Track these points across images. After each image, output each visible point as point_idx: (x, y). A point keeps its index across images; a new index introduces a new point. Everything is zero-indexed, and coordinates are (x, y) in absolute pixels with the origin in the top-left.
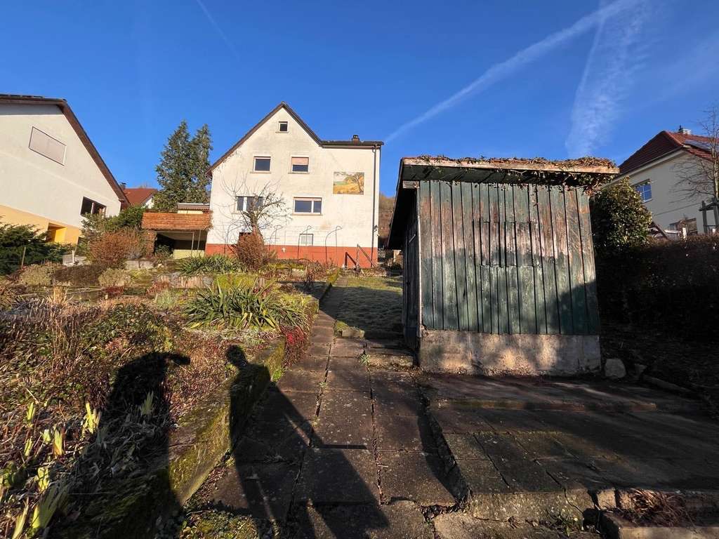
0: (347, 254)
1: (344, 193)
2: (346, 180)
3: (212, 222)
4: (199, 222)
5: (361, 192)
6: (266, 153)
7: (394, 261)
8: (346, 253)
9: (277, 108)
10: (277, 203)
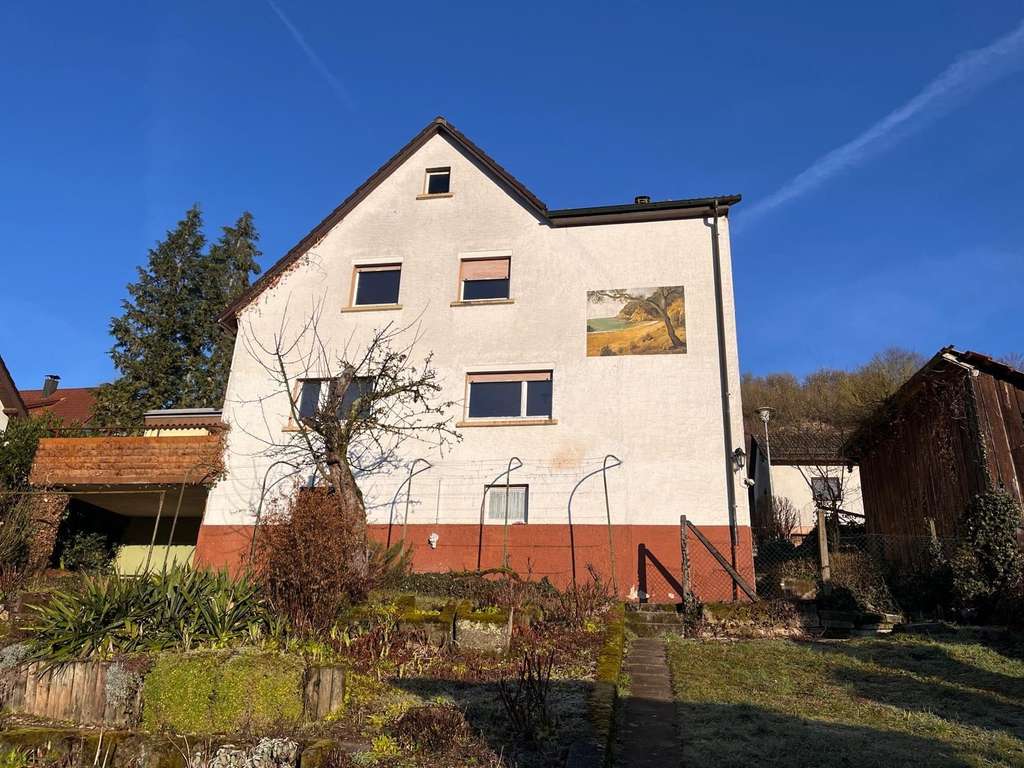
0: (643, 551)
1: (621, 352)
2: (628, 311)
3: (225, 459)
4: (187, 458)
5: (678, 346)
6: (388, 253)
7: (826, 575)
8: (642, 547)
9: (421, 135)
10: (414, 390)
